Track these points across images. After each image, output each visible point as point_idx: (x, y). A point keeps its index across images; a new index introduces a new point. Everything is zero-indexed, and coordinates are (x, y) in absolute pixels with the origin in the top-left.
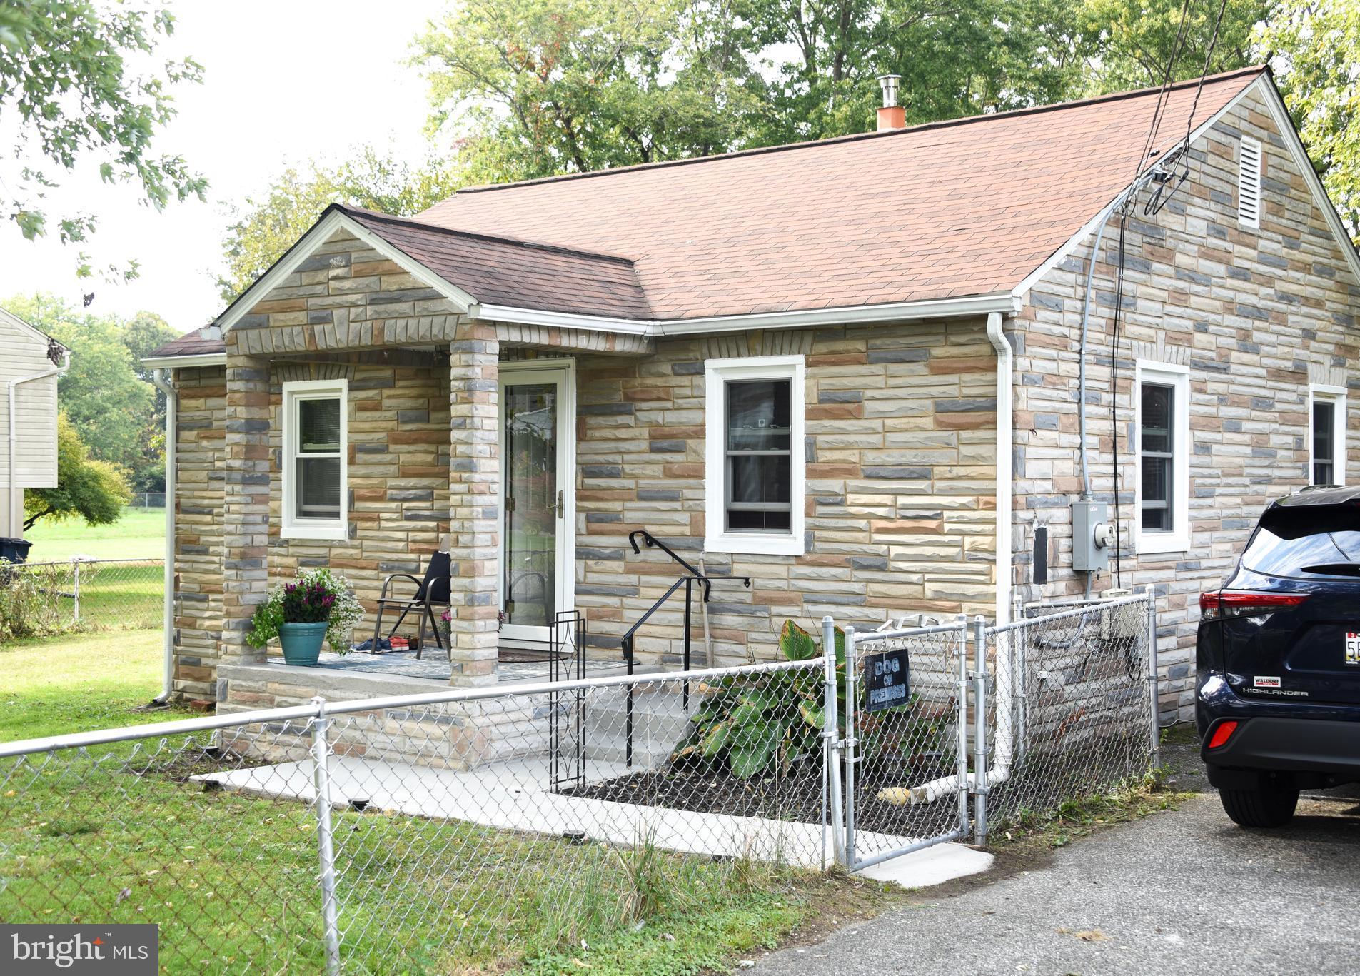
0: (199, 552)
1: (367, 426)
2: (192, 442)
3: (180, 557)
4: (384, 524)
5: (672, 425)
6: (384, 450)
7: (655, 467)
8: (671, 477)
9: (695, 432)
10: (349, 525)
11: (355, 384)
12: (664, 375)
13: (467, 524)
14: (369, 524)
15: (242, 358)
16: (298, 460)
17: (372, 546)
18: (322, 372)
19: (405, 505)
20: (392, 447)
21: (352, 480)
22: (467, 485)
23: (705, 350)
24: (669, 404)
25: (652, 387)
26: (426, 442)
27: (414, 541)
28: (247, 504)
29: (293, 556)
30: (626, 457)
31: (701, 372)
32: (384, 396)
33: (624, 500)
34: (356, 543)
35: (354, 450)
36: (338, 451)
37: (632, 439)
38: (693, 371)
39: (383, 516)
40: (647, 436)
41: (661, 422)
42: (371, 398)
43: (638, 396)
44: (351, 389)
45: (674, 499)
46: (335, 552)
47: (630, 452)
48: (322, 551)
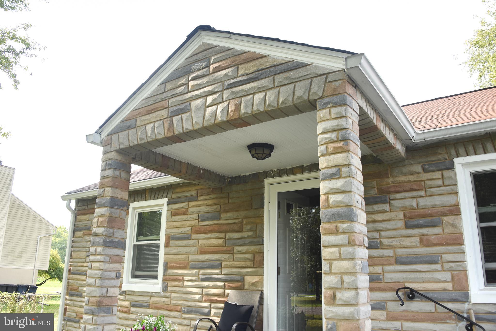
0: (77, 296)
1: (178, 224)
2: (80, 237)
3: (68, 297)
4: (186, 283)
5: (427, 208)
6: (189, 238)
7: (412, 239)
8: (428, 246)
9: (450, 211)
10: (163, 283)
11: (172, 201)
12: (416, 173)
13: (347, 279)
14: (176, 283)
15: (113, 153)
16: (135, 245)
17: (178, 297)
18: (153, 196)
19: (201, 272)
20: (194, 236)
21: (167, 256)
22: (346, 236)
23: (453, 152)
24: (422, 193)
25: (405, 182)
26: (218, 232)
27: (207, 295)
28: (105, 262)
29: (128, 301)
30: (383, 233)
31: (451, 167)
32: (190, 206)
33: (383, 265)
34: (168, 294)
35: (169, 238)
36: (159, 240)
37: (388, 220)
38: (443, 167)
39: (186, 278)
40: (402, 216)
41: (415, 206)
42: (182, 208)
43: (392, 190)
44: (169, 204)
45: (434, 262)
46: (153, 299)
47: (387, 230)
48: (145, 299)
